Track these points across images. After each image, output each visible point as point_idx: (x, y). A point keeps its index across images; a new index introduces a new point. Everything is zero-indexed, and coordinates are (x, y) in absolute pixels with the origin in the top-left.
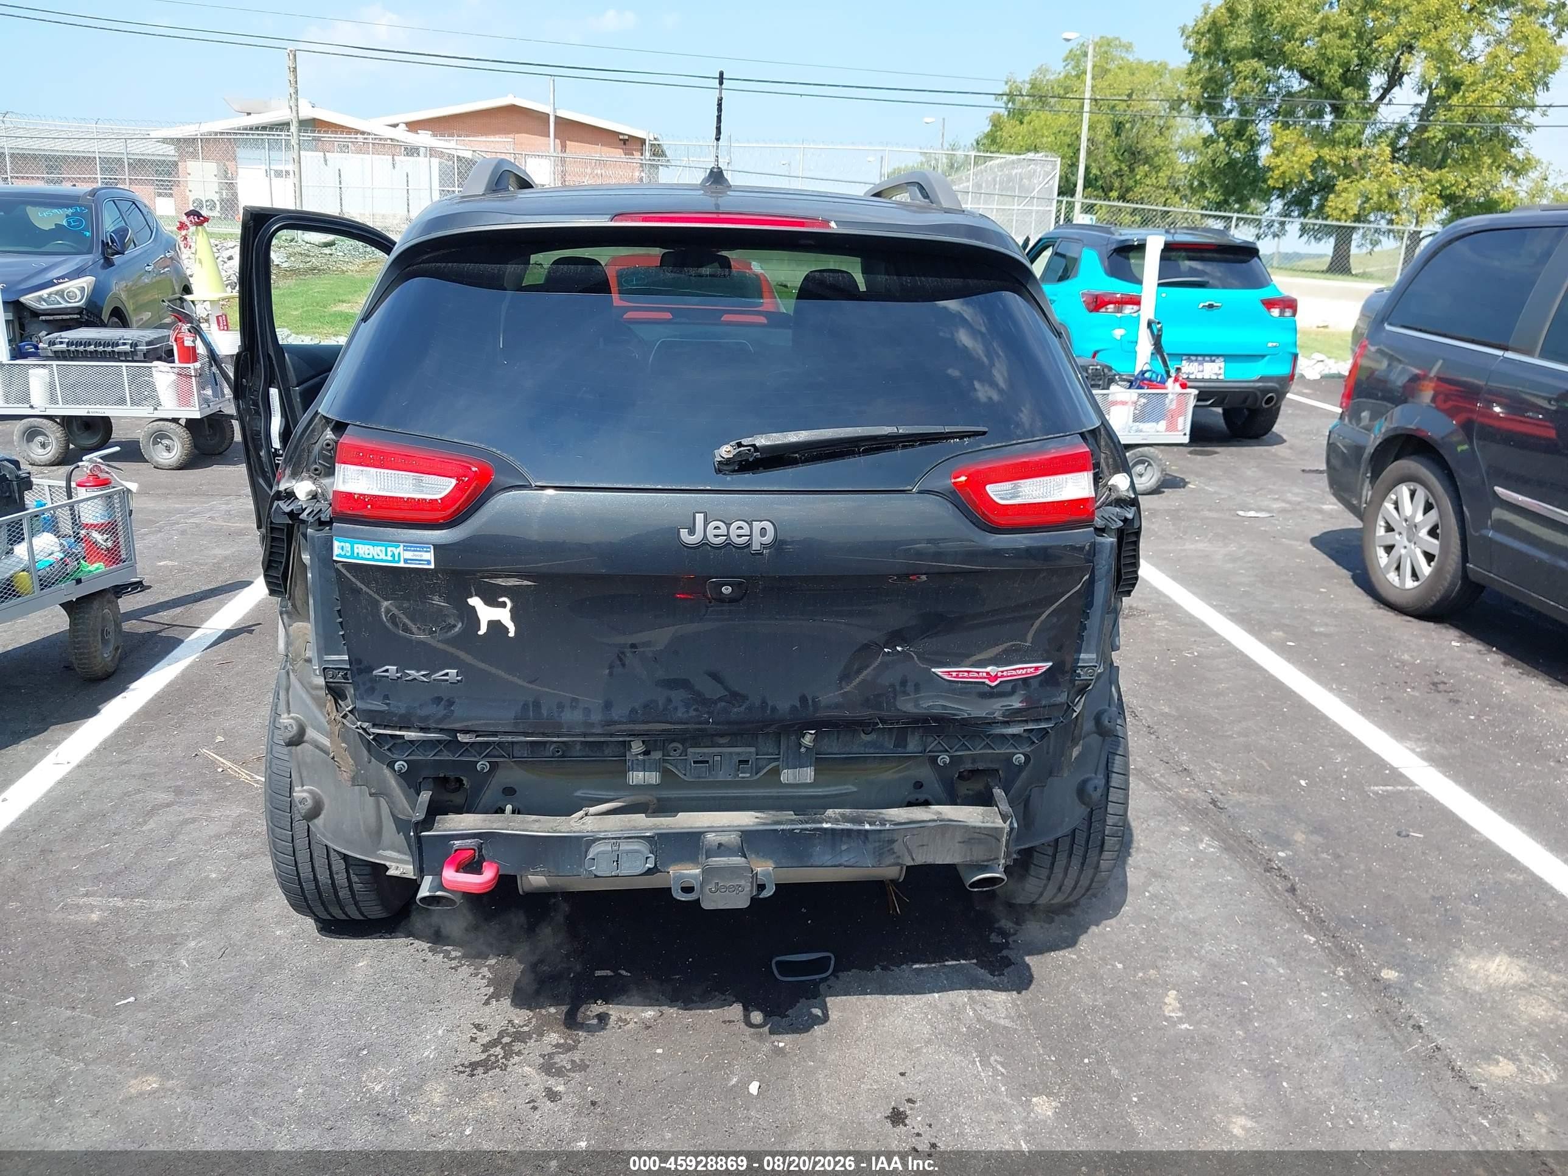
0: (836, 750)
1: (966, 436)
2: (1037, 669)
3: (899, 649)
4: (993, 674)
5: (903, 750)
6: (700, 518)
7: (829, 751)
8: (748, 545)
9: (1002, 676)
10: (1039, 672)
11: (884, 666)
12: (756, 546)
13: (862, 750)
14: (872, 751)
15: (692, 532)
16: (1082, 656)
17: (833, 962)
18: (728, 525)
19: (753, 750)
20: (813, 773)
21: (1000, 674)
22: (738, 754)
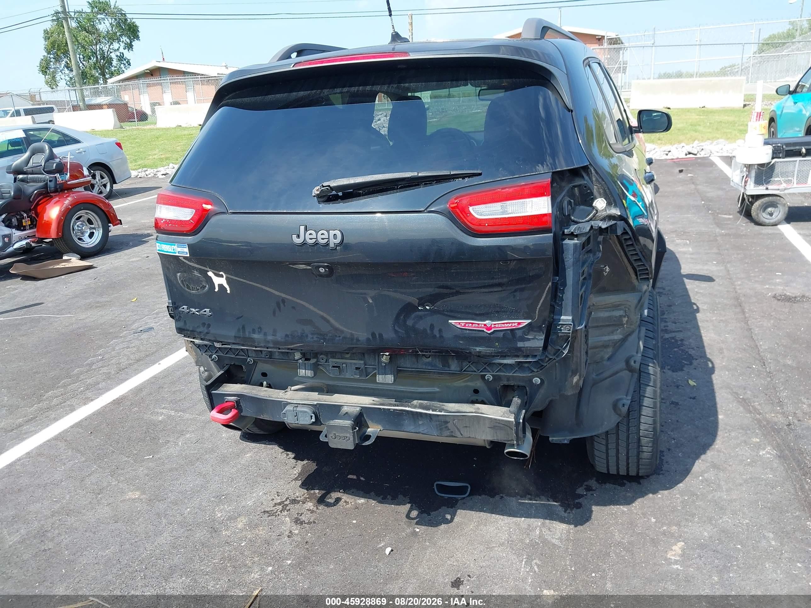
0: (409, 366)
1: (466, 177)
2: (519, 324)
3: (428, 308)
4: (489, 326)
5: (448, 369)
6: (302, 228)
7: (405, 366)
8: (327, 244)
9: (495, 327)
10: (521, 326)
11: (421, 318)
12: (332, 245)
13: (424, 367)
14: (430, 368)
15: (298, 236)
16: (562, 317)
17: (469, 490)
18: (317, 233)
19: (362, 362)
20: (393, 378)
21: (493, 326)
22: (355, 364)
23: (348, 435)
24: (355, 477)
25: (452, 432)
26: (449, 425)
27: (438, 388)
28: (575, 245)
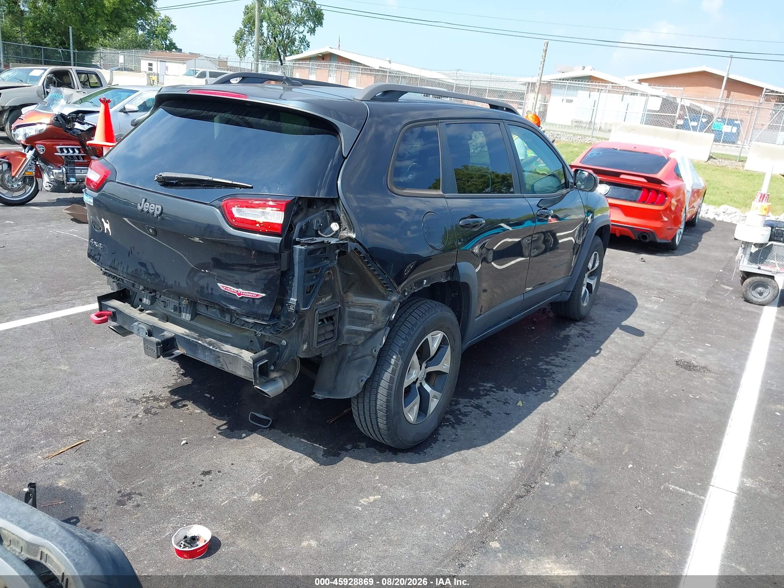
0: (203, 312)
1: (242, 187)
2: (257, 295)
3: (207, 271)
4: (239, 292)
5: (224, 319)
6: (144, 200)
7: (201, 311)
8: (153, 214)
9: (242, 294)
10: (258, 297)
11: (202, 277)
12: (155, 215)
13: (211, 314)
14: (214, 316)
15: (141, 205)
16: (291, 299)
17: (270, 423)
18: (150, 205)
19: (178, 302)
20: (190, 317)
21: (242, 293)
22: (174, 302)
23: (154, 348)
24: (209, 396)
25: (222, 365)
26: (221, 359)
27: (232, 335)
28: (300, 250)
